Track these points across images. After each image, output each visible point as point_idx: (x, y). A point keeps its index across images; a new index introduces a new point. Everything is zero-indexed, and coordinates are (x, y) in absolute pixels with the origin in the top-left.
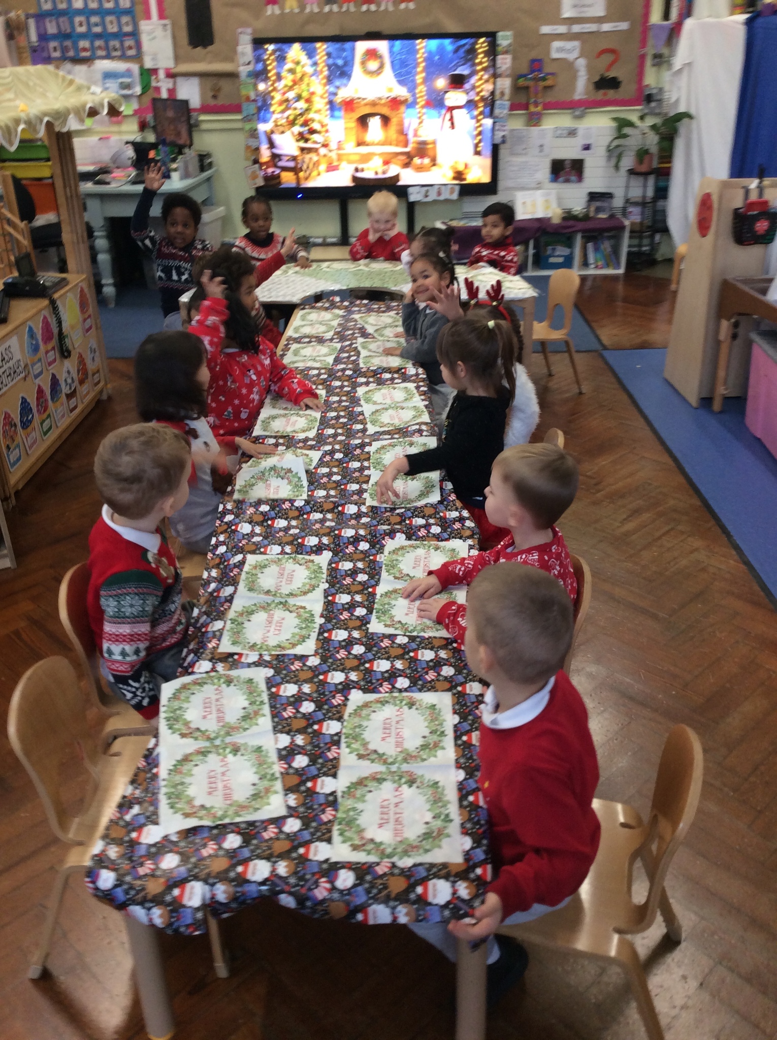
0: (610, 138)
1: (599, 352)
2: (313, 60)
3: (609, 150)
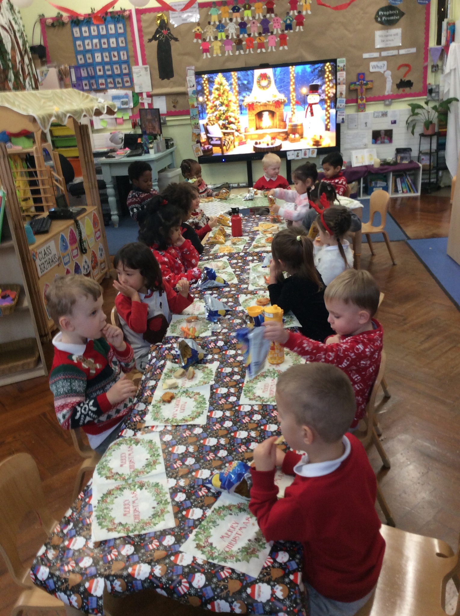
0: (408, 116)
1: (405, 242)
2: (230, 82)
3: (407, 123)
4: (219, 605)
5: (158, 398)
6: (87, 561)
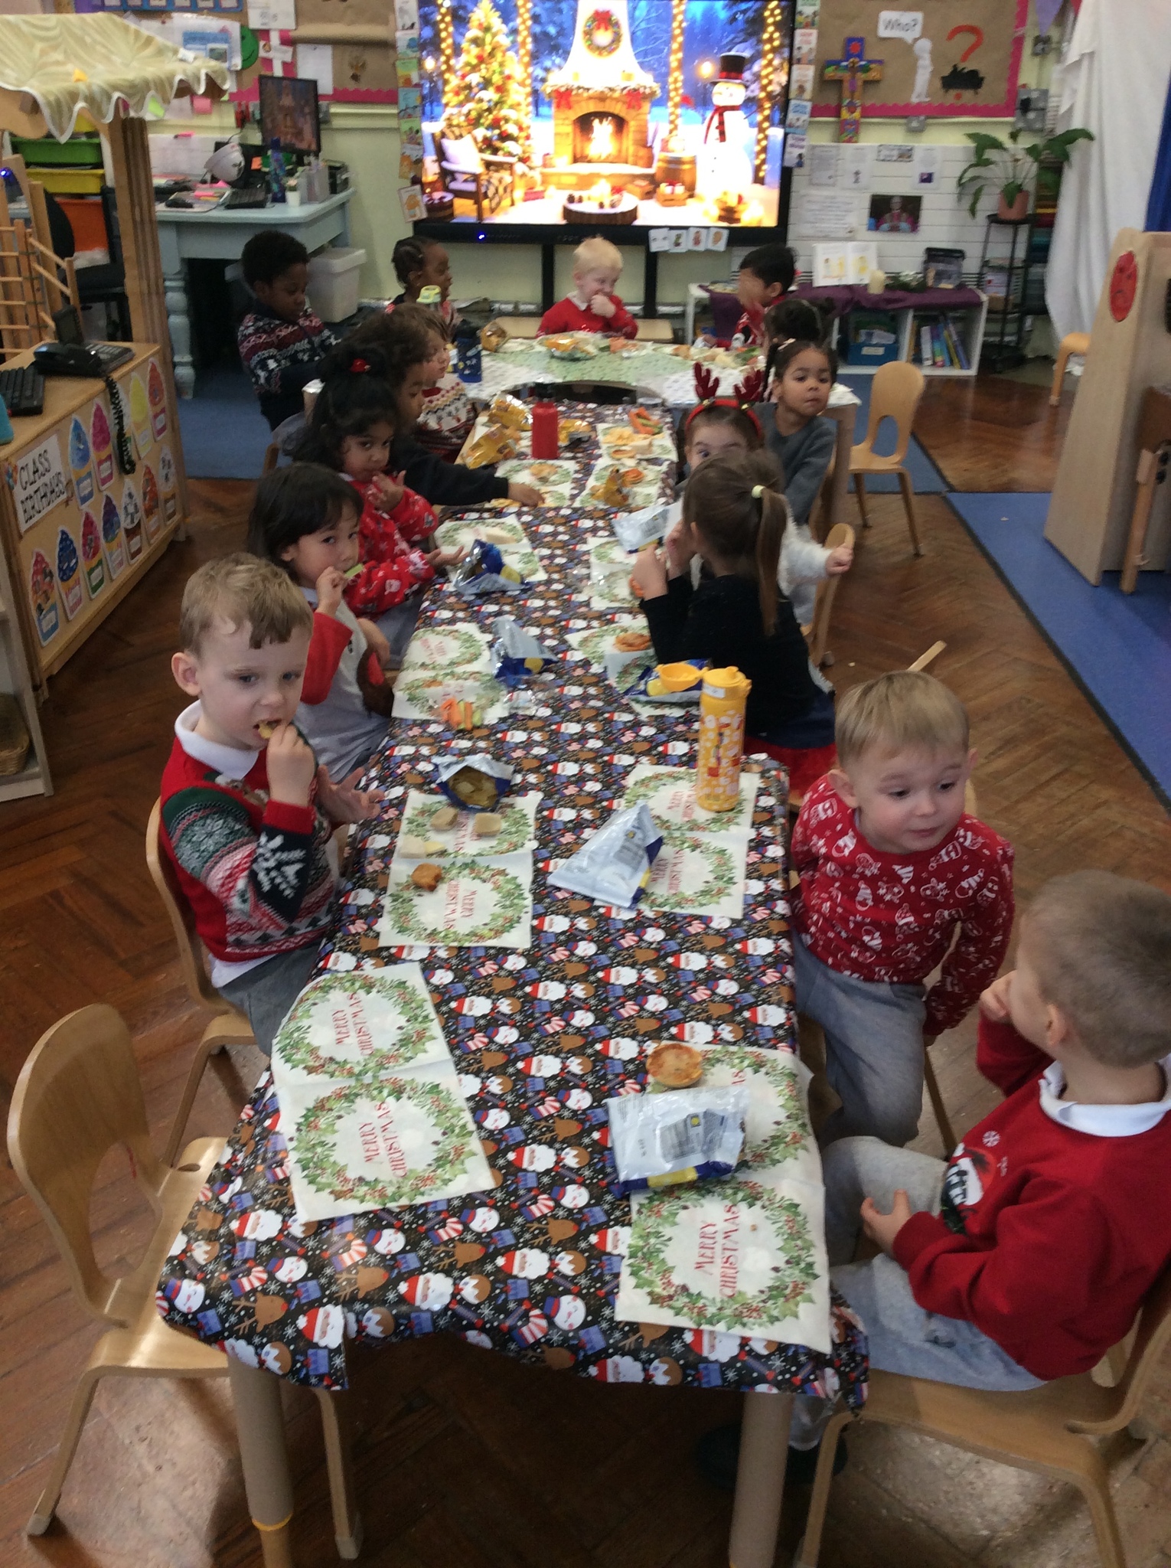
0: (965, 166)
1: (943, 494)
2: (511, 24)
3: (960, 184)
4: (616, 1366)
5: (404, 879)
6: (294, 1266)
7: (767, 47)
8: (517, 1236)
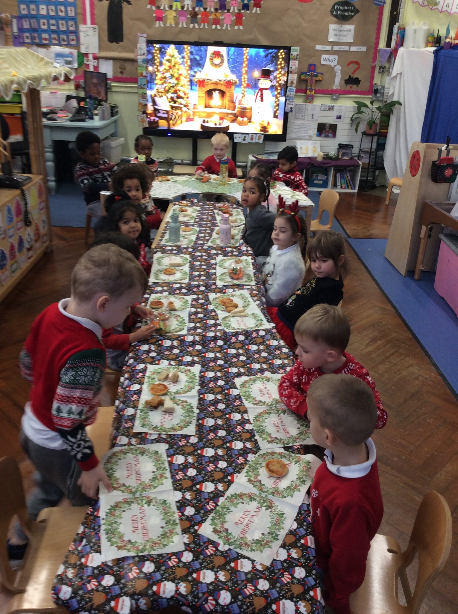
0: (353, 113)
2: (182, 55)
3: (351, 120)
6: (108, 579)
7: (279, 67)
8: (201, 564)
